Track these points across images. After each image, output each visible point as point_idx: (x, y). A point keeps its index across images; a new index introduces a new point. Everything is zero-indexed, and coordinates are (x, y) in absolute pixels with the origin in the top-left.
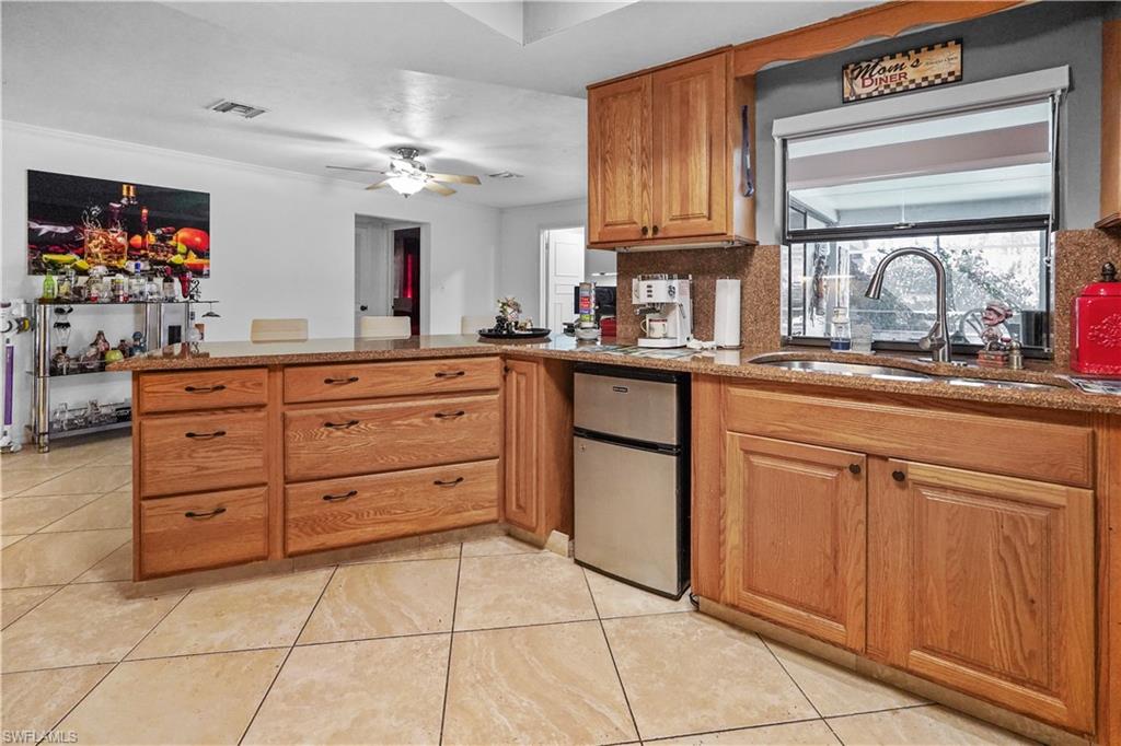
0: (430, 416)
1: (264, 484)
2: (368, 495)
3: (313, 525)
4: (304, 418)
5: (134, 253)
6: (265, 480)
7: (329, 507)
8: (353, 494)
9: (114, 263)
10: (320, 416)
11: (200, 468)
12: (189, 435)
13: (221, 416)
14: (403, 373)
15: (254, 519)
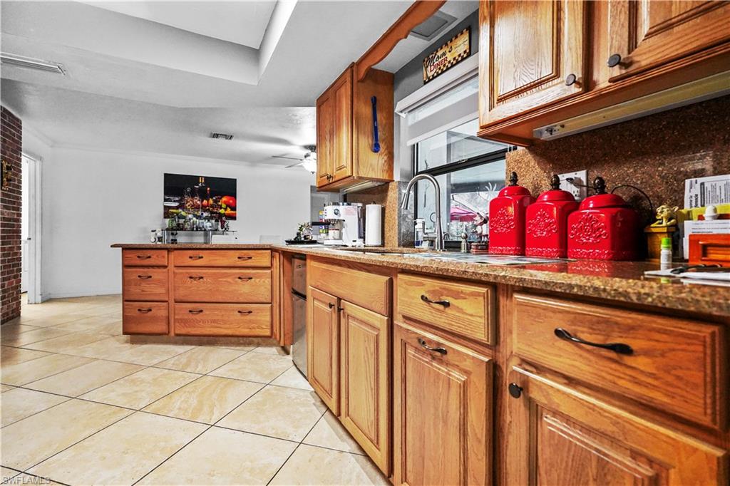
0: (236, 278)
1: (167, 301)
2: (207, 313)
3: (184, 322)
4: (181, 273)
5: (204, 208)
6: (167, 299)
7: (191, 316)
8: (201, 311)
9: (196, 213)
10: (187, 273)
11: (143, 291)
12: (139, 276)
13: (151, 270)
14: (223, 256)
15: (162, 316)
